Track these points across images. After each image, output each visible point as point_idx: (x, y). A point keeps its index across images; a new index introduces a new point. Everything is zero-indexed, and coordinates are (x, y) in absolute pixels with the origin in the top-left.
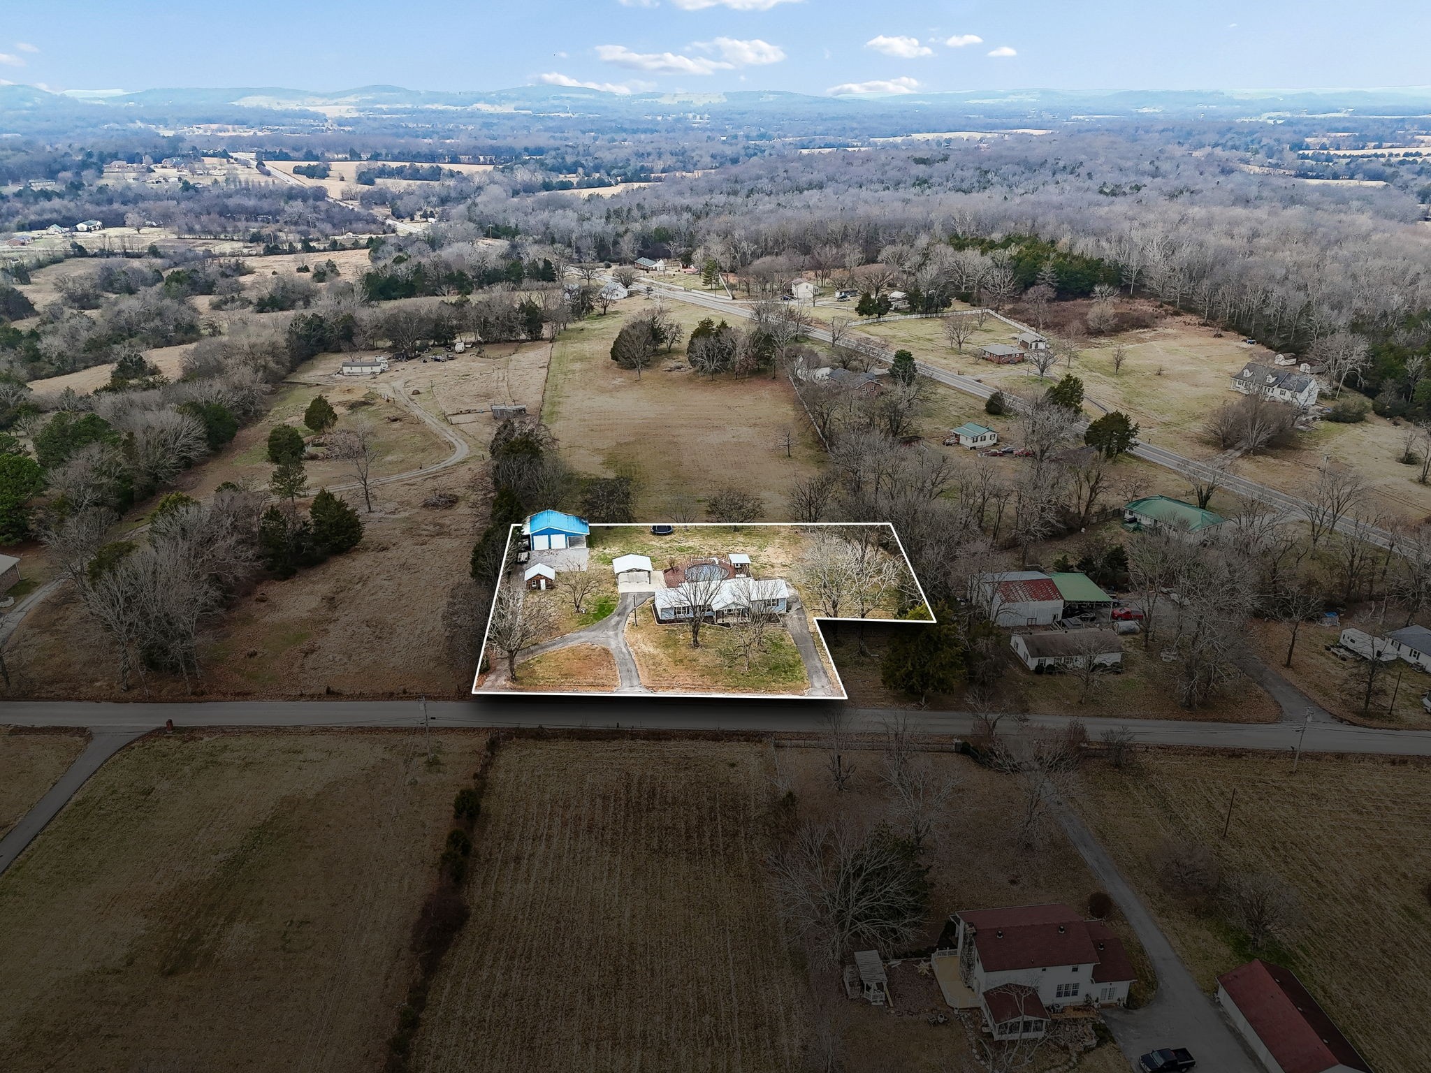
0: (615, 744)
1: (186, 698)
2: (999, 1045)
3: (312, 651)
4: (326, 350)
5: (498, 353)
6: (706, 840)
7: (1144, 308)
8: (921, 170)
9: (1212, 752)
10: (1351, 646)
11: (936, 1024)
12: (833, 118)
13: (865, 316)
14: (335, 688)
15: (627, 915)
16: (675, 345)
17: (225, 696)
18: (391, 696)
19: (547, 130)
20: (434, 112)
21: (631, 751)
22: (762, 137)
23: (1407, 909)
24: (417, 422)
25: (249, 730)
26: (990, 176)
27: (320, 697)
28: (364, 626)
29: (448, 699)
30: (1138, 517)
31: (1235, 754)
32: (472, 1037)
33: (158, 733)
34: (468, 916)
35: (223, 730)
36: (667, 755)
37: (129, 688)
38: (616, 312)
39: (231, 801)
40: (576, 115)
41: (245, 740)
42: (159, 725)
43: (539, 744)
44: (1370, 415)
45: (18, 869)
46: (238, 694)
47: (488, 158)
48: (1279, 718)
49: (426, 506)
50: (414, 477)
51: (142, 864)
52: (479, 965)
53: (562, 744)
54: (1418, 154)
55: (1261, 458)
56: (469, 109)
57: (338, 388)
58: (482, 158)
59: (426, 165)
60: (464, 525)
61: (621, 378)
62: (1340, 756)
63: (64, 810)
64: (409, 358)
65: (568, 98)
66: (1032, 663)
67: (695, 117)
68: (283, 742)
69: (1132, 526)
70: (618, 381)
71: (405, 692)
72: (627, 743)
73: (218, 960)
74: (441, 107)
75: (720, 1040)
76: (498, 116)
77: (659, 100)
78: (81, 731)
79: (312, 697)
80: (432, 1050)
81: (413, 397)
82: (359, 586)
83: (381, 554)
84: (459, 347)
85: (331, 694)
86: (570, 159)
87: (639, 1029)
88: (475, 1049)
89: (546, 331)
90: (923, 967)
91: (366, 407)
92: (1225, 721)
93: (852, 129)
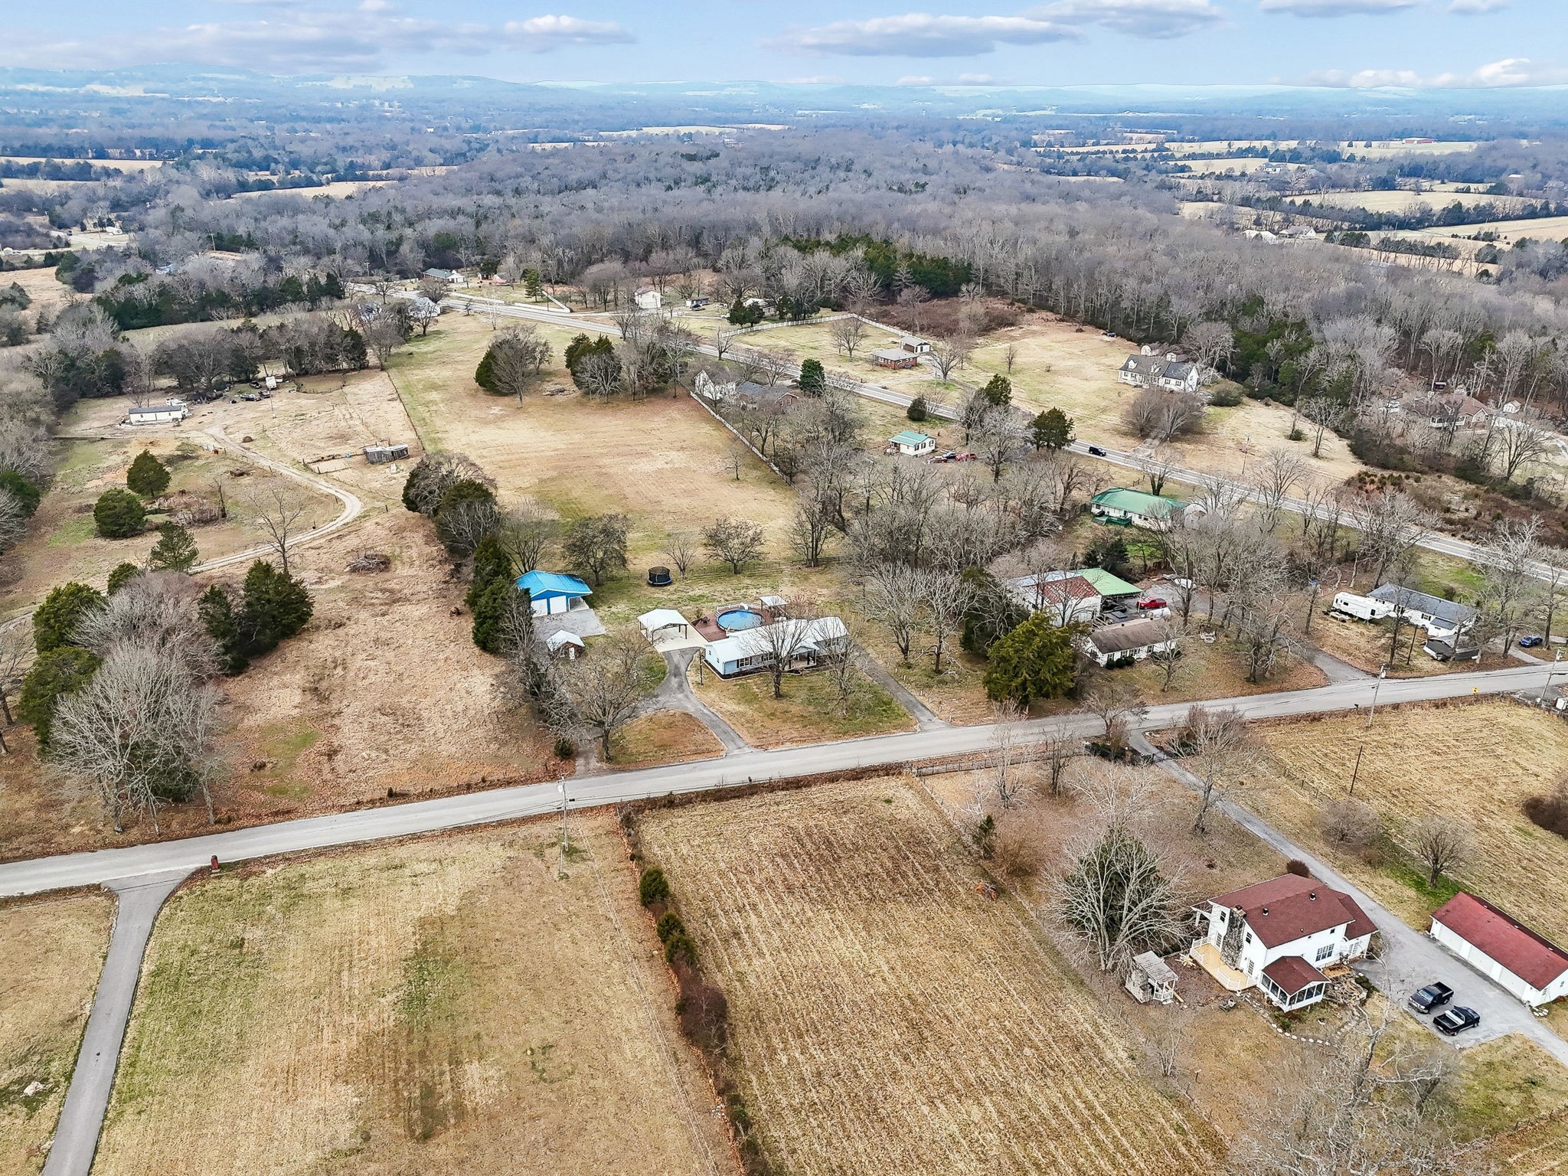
0: (756, 800)
1: (210, 828)
2: (1294, 1016)
3: (336, 752)
4: (83, 395)
5: (322, 387)
6: (912, 879)
7: (1000, 306)
8: (697, 168)
9: (1296, 719)
10: (1344, 608)
11: (1229, 1009)
12: (546, 109)
13: (738, 326)
14: (397, 789)
15: (885, 968)
16: (544, 366)
17: (258, 819)
18: (469, 788)
19: (204, 116)
20: (34, 94)
21: (778, 804)
22: (476, 129)
23: (1518, 829)
24: (270, 475)
25: (321, 852)
26: (772, 173)
27: (382, 802)
28: (378, 715)
29: (539, 780)
30: (1106, 510)
31: (1315, 718)
32: (814, 1123)
33: (201, 874)
34: (724, 1003)
35: (287, 858)
36: (816, 802)
37: (124, 829)
38: (438, 332)
39: (356, 935)
40: (229, 100)
41: (321, 865)
42: (198, 865)
43: (676, 812)
44: (1245, 399)
45: (132, 1065)
46: (277, 814)
47: (147, 151)
48: (1327, 681)
49: (355, 570)
50: (314, 539)
51: (295, 1026)
52: (772, 1051)
53: (700, 809)
54: (1134, 151)
55: (1178, 445)
56: (82, 91)
57: (134, 442)
58: (138, 153)
59: (69, 162)
60: (419, 588)
61: (497, 407)
62: (1396, 707)
63: (141, 984)
64: (210, 400)
65: (211, 79)
66: (1103, 659)
67: (382, 104)
68: (371, 859)
69: (1104, 519)
70: (496, 410)
71: (484, 780)
72: (769, 797)
73: (475, 1110)
74: (41, 89)
75: (1052, 1068)
76: (128, 100)
77: (329, 84)
78: (94, 889)
79: (372, 803)
80: (782, 1145)
81: (246, 445)
82: (339, 671)
83: (341, 631)
84: (271, 382)
85: (394, 796)
86: (258, 154)
87: (972, 1077)
88: (827, 1134)
89: (372, 358)
90: (1185, 959)
91: (189, 462)
92: (1288, 690)
93: (577, 122)
